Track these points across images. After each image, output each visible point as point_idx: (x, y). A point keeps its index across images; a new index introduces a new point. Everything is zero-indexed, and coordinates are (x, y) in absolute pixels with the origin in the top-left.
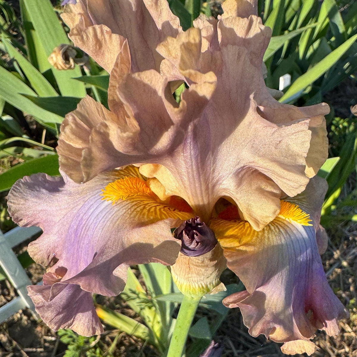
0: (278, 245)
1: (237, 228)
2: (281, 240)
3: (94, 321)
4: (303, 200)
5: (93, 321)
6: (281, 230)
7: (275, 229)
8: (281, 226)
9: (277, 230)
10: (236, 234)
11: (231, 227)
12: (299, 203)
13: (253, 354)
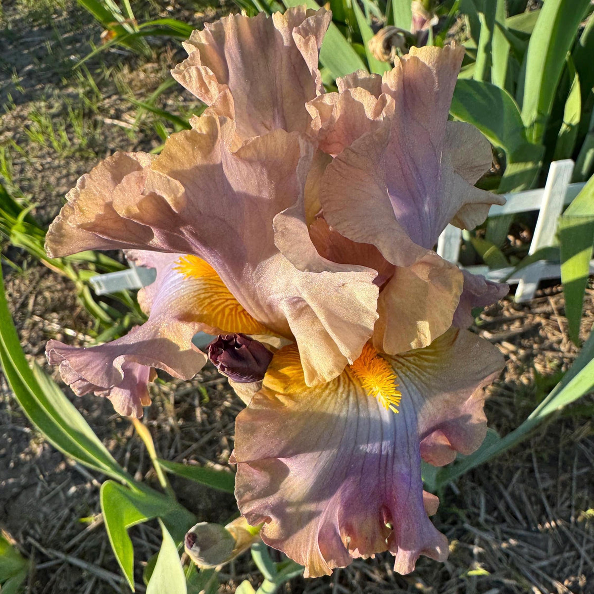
0: (331, 416)
1: (297, 369)
2: (341, 411)
3: (132, 399)
5: (130, 400)
6: (351, 399)
7: (342, 393)
8: (356, 393)
9: (344, 396)
10: (290, 376)
11: (294, 365)
13: (507, 533)
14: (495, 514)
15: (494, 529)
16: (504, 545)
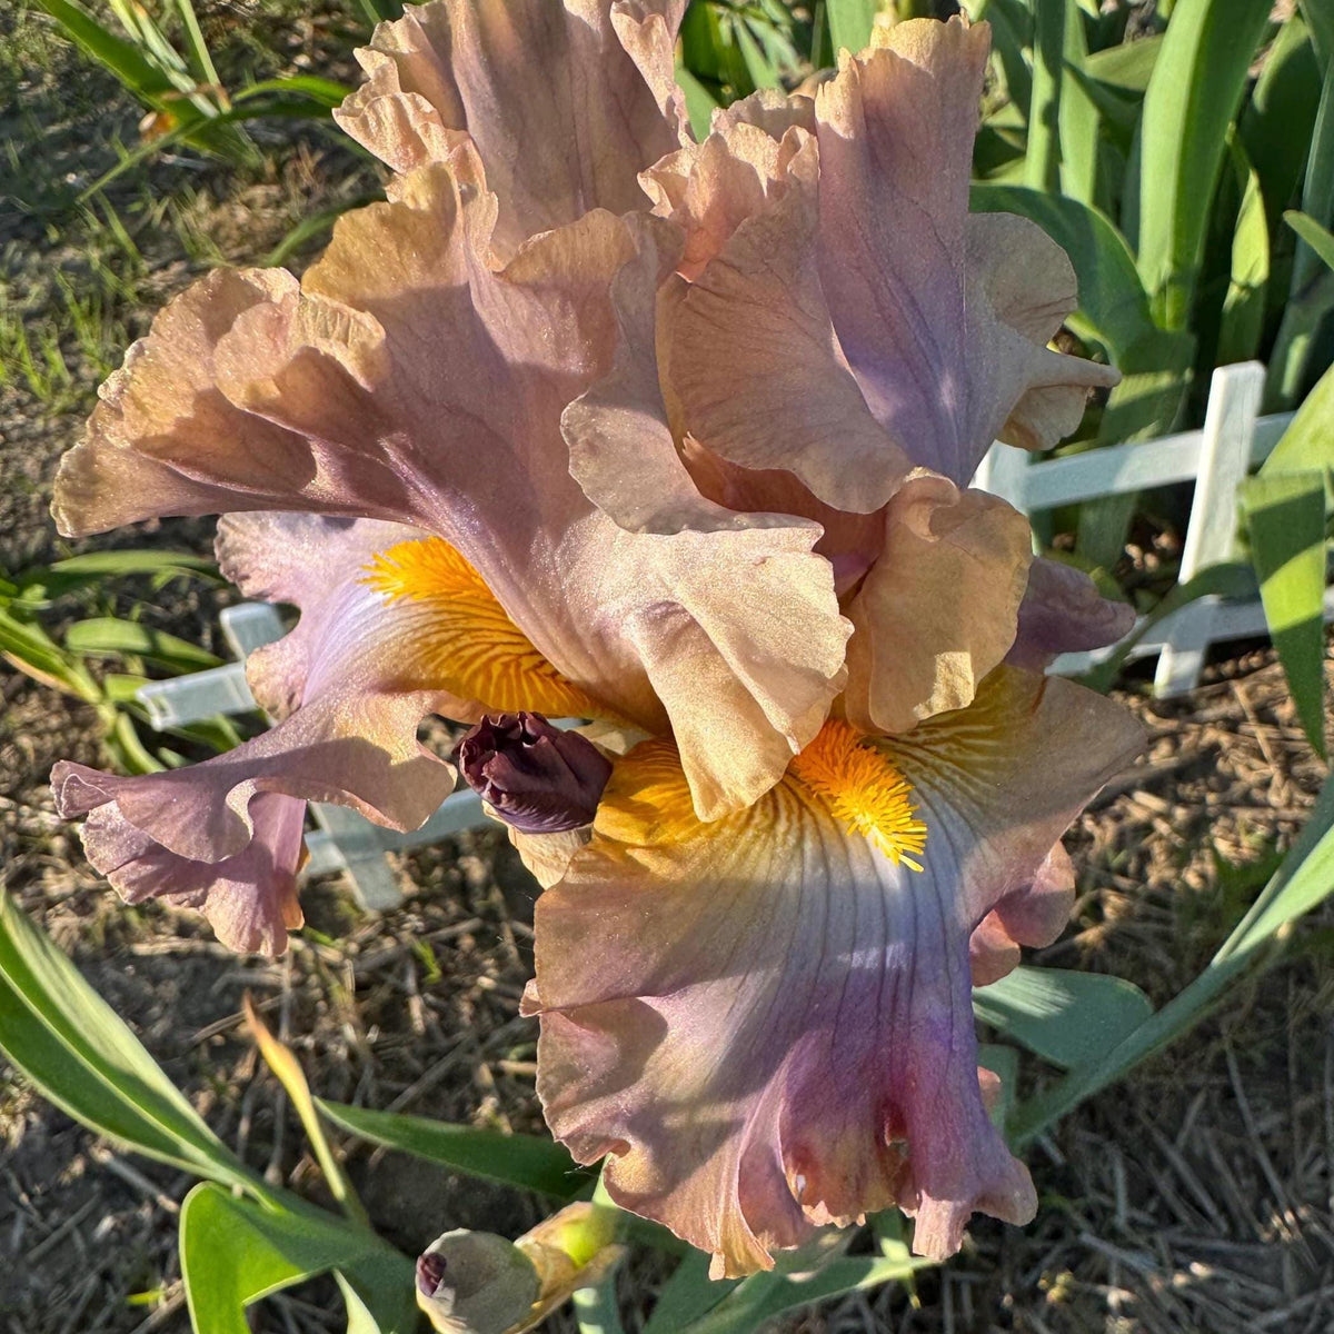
0: (766, 886)
1: (674, 789)
2: (785, 874)
3: (261, 912)
4: (985, 772)
5: (255, 913)
6: (809, 846)
7: (787, 833)
8: (818, 832)
9: (792, 840)
10: (658, 806)
11: (664, 780)
12: (957, 778)
13: (1184, 1249)
14: (1153, 1206)
15: (1152, 1242)
16: (1180, 1280)
